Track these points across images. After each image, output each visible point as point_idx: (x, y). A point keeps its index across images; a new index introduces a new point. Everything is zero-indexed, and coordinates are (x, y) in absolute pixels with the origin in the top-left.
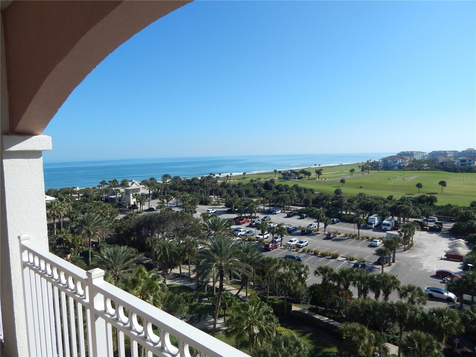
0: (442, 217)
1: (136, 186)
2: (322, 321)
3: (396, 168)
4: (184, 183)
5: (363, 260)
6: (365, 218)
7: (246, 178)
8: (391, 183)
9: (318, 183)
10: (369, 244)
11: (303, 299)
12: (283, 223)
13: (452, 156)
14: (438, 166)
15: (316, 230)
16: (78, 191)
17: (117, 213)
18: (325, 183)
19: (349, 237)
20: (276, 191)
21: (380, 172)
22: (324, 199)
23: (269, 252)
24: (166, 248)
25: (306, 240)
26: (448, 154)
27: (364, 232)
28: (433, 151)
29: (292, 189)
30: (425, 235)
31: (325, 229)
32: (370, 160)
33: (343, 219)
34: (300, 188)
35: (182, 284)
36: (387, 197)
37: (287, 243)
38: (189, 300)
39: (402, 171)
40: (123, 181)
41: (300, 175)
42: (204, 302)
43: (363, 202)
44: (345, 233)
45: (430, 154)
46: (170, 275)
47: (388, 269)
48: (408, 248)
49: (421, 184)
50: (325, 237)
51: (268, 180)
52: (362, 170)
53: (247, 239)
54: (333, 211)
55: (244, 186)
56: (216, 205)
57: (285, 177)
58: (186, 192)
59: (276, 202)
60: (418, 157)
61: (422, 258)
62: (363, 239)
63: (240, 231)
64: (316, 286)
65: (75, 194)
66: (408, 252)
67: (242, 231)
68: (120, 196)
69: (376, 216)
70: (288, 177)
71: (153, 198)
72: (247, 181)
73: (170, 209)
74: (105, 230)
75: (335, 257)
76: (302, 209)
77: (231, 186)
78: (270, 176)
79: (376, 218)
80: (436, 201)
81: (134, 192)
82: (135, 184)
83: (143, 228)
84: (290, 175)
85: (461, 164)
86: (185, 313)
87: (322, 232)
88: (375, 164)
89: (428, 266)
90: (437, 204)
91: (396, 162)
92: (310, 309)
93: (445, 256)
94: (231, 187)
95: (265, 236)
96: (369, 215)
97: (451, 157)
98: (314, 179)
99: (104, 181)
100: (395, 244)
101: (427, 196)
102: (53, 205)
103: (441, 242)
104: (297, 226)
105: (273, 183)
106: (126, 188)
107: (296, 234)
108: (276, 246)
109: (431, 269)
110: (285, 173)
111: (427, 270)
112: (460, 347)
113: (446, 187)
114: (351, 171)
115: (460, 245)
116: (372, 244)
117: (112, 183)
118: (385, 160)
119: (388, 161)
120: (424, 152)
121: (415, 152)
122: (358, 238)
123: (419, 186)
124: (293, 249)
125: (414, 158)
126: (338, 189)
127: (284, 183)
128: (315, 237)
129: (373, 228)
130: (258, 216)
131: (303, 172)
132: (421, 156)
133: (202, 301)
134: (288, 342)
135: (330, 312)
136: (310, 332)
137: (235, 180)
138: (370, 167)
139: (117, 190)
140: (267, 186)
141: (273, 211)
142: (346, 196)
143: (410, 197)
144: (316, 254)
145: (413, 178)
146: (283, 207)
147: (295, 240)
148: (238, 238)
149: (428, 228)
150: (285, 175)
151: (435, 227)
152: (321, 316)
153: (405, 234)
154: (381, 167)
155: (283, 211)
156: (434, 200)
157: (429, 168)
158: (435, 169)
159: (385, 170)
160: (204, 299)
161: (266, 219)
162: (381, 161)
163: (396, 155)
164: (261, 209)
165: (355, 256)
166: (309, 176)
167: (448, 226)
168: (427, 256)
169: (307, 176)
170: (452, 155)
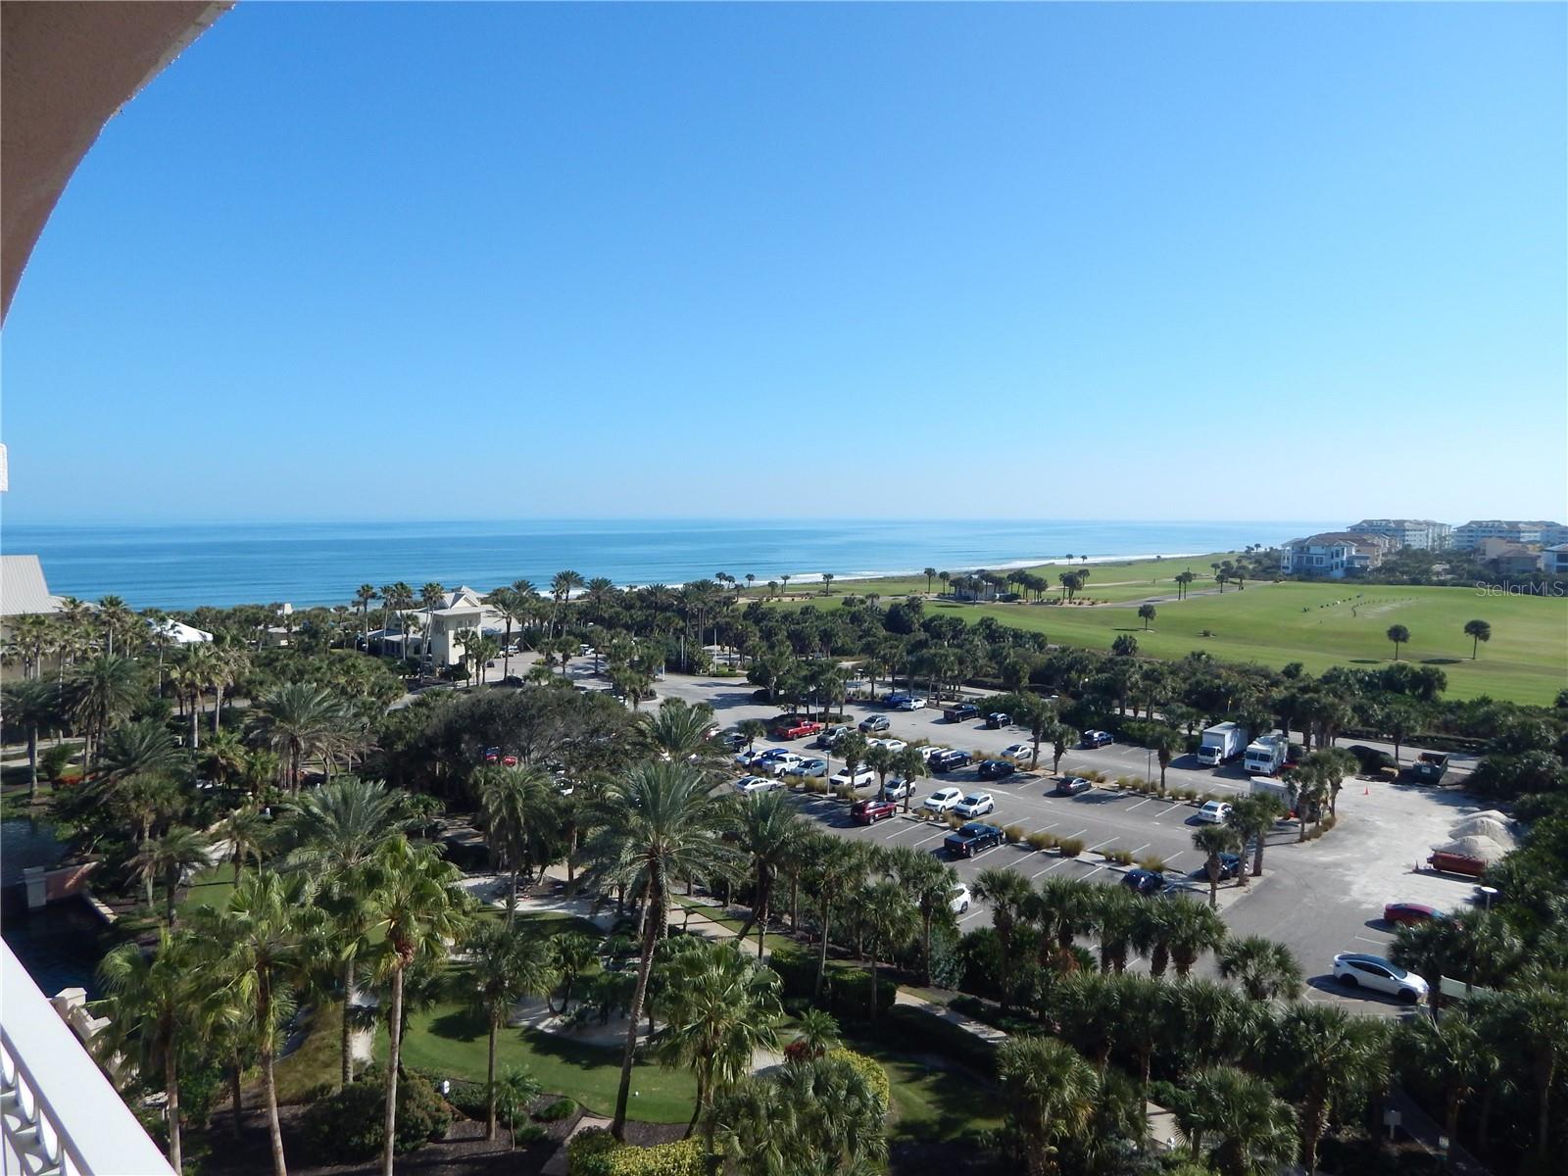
0: (1452, 737)
1: (468, 605)
2: (984, 1041)
3: (1339, 573)
4: (627, 602)
5: (1159, 864)
6: (1193, 733)
7: (835, 592)
8: (1309, 622)
9: (1069, 615)
10: (1189, 817)
11: (936, 973)
12: (927, 740)
13: (1538, 539)
14: (1479, 572)
15: (1027, 765)
16: (288, 616)
17: (396, 688)
18: (1089, 617)
19: (1132, 792)
20: (922, 635)
21: (1280, 587)
22: (1070, 667)
23: (864, 830)
24: (517, 796)
25: (988, 795)
26: (1524, 532)
27: (1181, 778)
28: (1472, 522)
29: (974, 631)
30: (1381, 793)
31: (1056, 765)
32: (1258, 546)
33: (1122, 734)
34: (1002, 630)
35: (571, 913)
36: (1283, 669)
37: (925, 803)
38: (576, 957)
39: (1355, 583)
40: (426, 589)
41: (1010, 589)
42: (629, 970)
43: (1198, 683)
44: (1119, 777)
45: (1461, 530)
46: (540, 884)
47: (1235, 894)
48: (1315, 834)
49: (1405, 629)
50: (1054, 787)
51: (903, 600)
52: (1221, 579)
53: (801, 786)
54: (1093, 708)
55: (818, 618)
56: (724, 676)
57: (960, 591)
58: (625, 632)
59: (912, 673)
60: (1417, 541)
61: (1353, 866)
62: (1175, 798)
63: (784, 760)
64: (983, 936)
65: (278, 626)
66: (1313, 846)
67: (788, 760)
68: (419, 636)
69: (1228, 728)
70: (971, 593)
71: (523, 648)
72: (835, 602)
73: (566, 682)
74: (343, 738)
75: (1070, 850)
76: (996, 697)
77: (778, 617)
78: (913, 587)
79: (1228, 735)
80: (1443, 686)
81: (460, 624)
82: (466, 599)
83: (466, 737)
84: (975, 587)
85: (1558, 567)
86: (545, 987)
87: (1048, 773)
88: (1271, 559)
89: (1368, 890)
90: (1446, 696)
91: (1337, 555)
92: (954, 1006)
93: (1430, 860)
94: (777, 621)
95: (860, 779)
96: (1207, 723)
97: (1530, 542)
98: (1055, 602)
99: (367, 586)
100: (1259, 815)
101: (1412, 669)
102: (192, 655)
103: (1428, 819)
104: (970, 751)
105: (916, 612)
106: (435, 612)
107: (962, 776)
108: (890, 810)
109: (1375, 899)
110: (961, 579)
111: (1360, 903)
112: (1402, 1136)
113: (1488, 642)
114: (1179, 579)
115: (1486, 830)
116: (1200, 817)
117: (392, 596)
118: (1301, 547)
119: (1313, 550)
120: (1442, 525)
121: (1410, 522)
122: (1161, 796)
123: (1398, 634)
124: (944, 822)
125: (1406, 543)
126: (1125, 637)
127: (950, 613)
128: (1022, 787)
129: (1216, 766)
130: (848, 716)
131: (1020, 577)
132: (1430, 536)
133: (623, 966)
134: (827, 1079)
135: (1014, 1014)
136: (939, 1070)
137: (796, 599)
138: (1251, 567)
139: (409, 617)
140: (896, 620)
141: (901, 702)
142: (1148, 660)
143: (1358, 671)
144: (1012, 839)
145: (1387, 608)
146: (935, 689)
147: (954, 794)
148: (773, 782)
149: (1396, 772)
150: (960, 585)
151: (1418, 768)
152: (984, 1027)
153: (1304, 787)
154: (1287, 568)
155: (935, 702)
156: (1436, 683)
157: (1453, 579)
158: (1470, 582)
159: (1300, 580)
160: (631, 960)
161: (873, 726)
162: (1288, 548)
163: (1345, 531)
164: (863, 693)
165: (1134, 853)
166: (1040, 591)
167: (1461, 768)
168: (1371, 859)
169: (1031, 593)
170: (1537, 536)
